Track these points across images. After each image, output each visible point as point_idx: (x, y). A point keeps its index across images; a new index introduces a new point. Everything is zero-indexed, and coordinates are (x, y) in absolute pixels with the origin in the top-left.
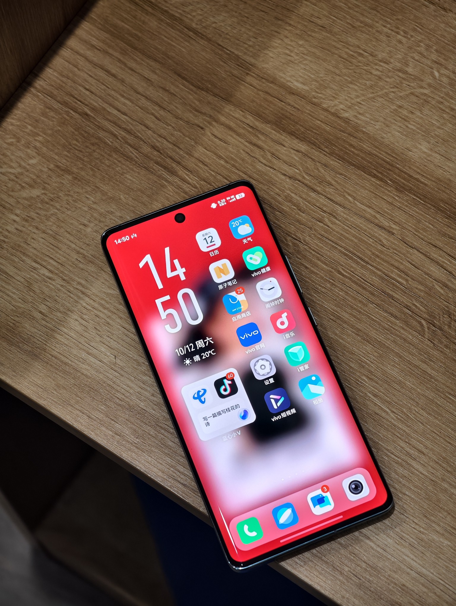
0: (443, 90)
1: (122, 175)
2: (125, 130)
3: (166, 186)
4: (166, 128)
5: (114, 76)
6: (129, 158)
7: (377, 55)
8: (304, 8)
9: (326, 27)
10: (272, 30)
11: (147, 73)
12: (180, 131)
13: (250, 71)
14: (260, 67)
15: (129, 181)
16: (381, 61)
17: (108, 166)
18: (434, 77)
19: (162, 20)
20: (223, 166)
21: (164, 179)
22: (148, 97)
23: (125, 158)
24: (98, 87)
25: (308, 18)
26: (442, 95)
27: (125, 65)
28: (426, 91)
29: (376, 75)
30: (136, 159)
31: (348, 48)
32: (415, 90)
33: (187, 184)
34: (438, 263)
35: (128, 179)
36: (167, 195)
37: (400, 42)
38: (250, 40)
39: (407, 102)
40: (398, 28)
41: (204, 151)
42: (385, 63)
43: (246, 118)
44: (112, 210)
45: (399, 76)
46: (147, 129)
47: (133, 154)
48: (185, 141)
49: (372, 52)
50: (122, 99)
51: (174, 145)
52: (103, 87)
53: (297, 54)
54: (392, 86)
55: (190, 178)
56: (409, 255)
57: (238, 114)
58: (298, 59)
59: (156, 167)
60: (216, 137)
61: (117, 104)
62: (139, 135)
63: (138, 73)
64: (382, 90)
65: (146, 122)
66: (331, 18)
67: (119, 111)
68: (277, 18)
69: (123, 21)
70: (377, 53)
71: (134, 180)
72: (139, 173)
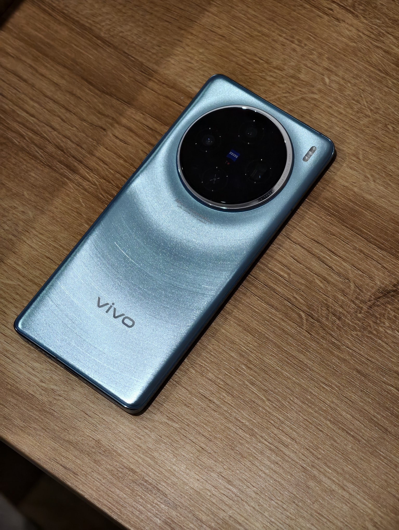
0: (333, 95)
1: (27, 172)
2: (32, 130)
3: (67, 183)
4: (70, 129)
5: (25, 81)
6: (35, 157)
7: (272, 62)
8: (206, 19)
9: (226, 36)
10: (175, 39)
11: (56, 79)
12: (84, 132)
13: (152, 76)
14: (162, 73)
15: (33, 179)
16: (275, 68)
17: (14, 164)
18: (325, 84)
19: (73, 30)
20: (122, 165)
21: (65, 176)
22: (56, 100)
23: (31, 157)
24: (9, 91)
25: (209, 28)
26: (331, 100)
27: (37, 71)
28: (316, 96)
29: (270, 81)
30: (40, 157)
31: (245, 56)
32: (306, 95)
33: (87, 182)
34: (319, 258)
35: (33, 177)
36: (67, 192)
37: (294, 50)
38: (154, 48)
39: (298, 106)
40: (293, 37)
41: (105, 151)
42: (279, 69)
43: (146, 120)
44: (15, 205)
45: (291, 82)
46: (53, 130)
47: (38, 153)
48: (89, 142)
49: (268, 60)
50: (32, 103)
51: (78, 145)
52: (14, 91)
53: (197, 61)
54: (284, 91)
55: (90, 176)
56: (292, 250)
57: (139, 116)
58: (198, 66)
59: (59, 165)
60: (117, 137)
61: (26, 107)
62: (45, 135)
63: (48, 79)
64: (275, 95)
65: (53, 124)
66: (230, 28)
67: (27, 113)
68: (180, 28)
69: (36, 31)
70: (272, 60)
71: (38, 177)
72: (42, 171)
